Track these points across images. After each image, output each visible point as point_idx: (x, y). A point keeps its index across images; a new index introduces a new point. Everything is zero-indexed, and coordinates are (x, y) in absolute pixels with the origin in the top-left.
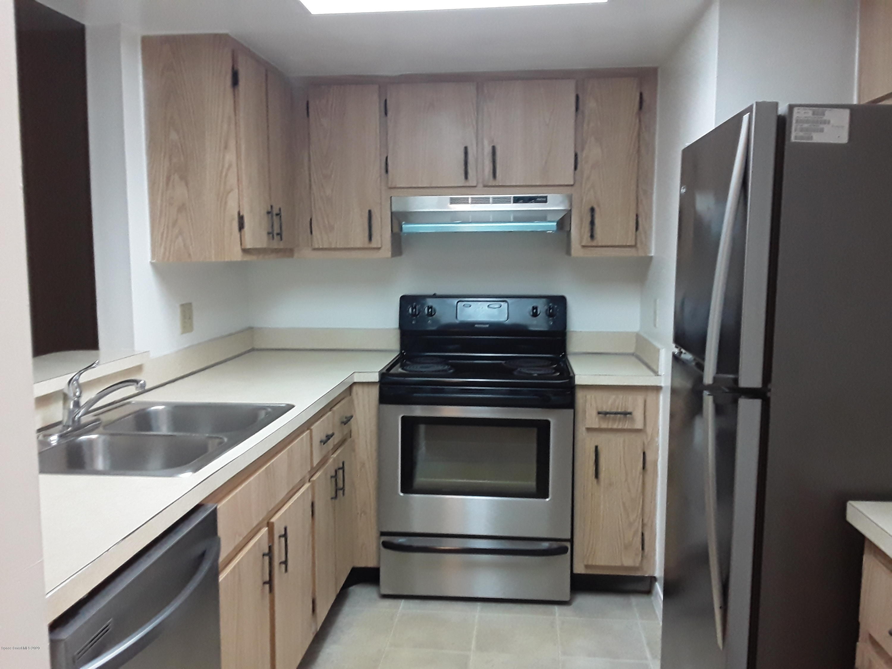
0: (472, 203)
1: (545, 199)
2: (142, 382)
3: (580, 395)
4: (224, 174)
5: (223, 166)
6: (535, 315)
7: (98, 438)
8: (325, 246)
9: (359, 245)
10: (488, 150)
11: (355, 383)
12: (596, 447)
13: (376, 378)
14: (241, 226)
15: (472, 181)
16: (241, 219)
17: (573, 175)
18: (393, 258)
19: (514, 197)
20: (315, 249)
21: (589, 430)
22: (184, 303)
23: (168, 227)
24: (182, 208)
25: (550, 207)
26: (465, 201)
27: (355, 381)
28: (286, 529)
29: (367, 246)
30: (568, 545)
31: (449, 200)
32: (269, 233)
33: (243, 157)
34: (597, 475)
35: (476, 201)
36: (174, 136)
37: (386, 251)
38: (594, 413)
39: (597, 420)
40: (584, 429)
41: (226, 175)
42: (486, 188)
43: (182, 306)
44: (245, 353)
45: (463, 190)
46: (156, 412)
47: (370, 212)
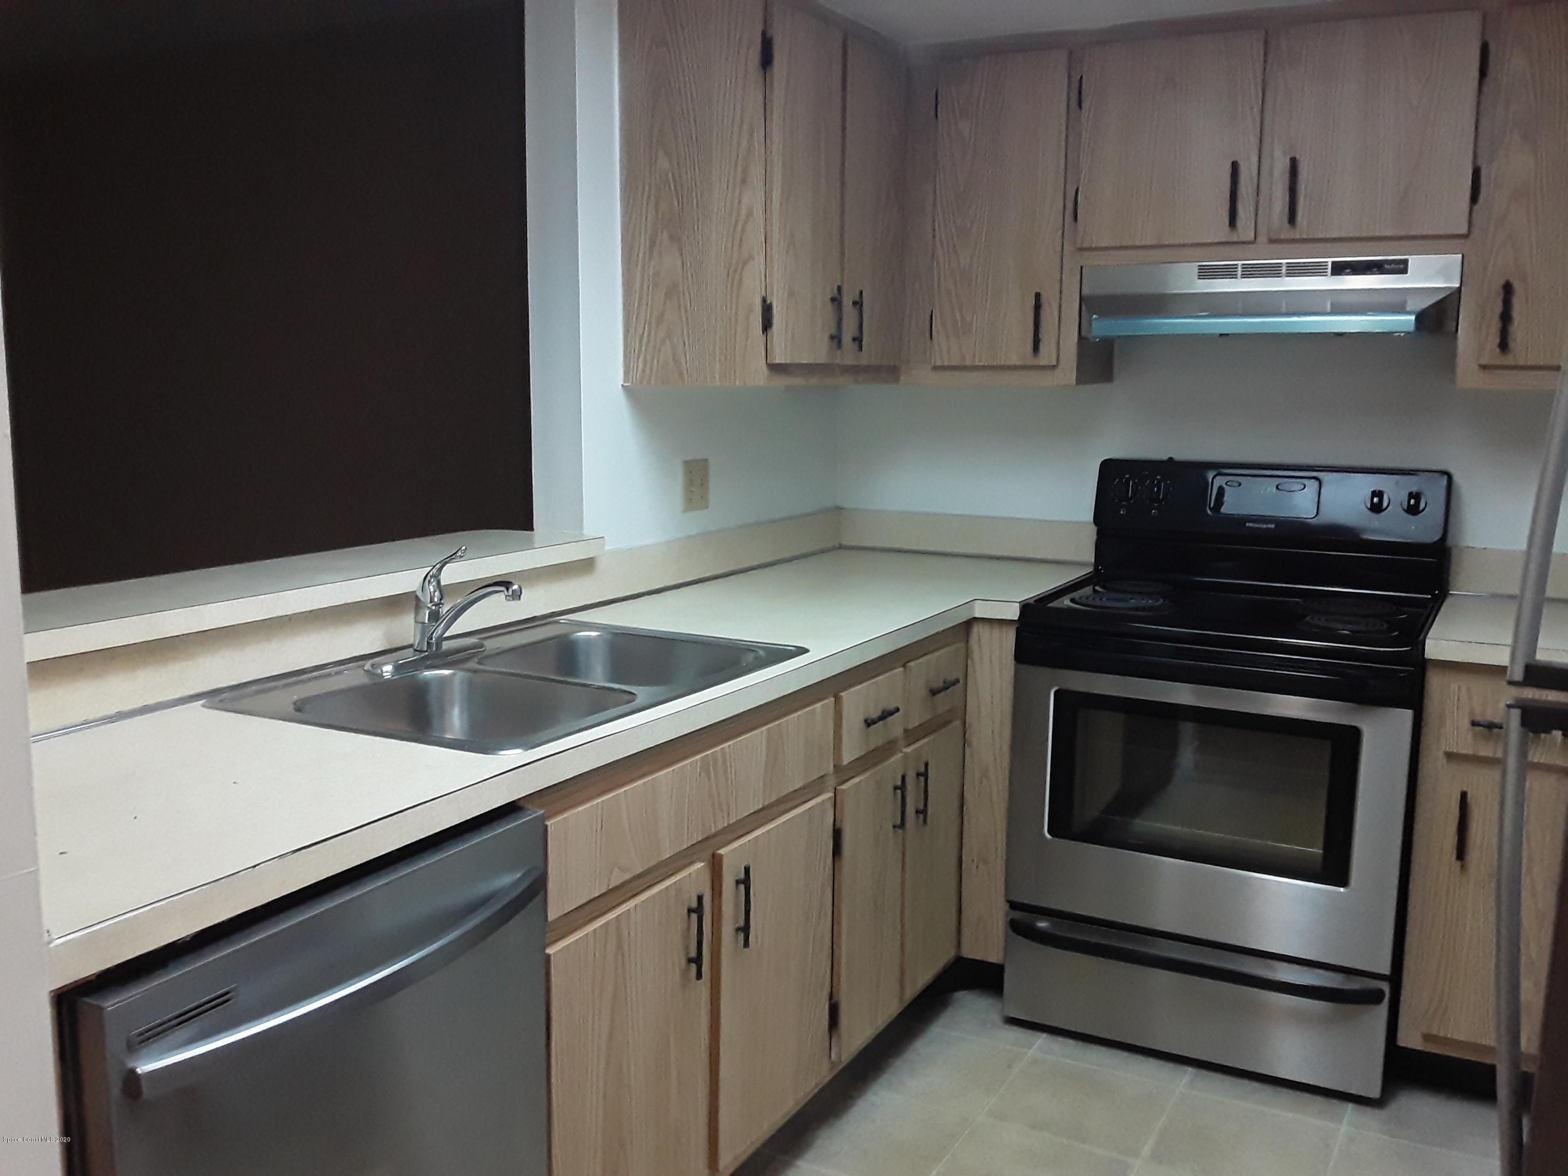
0: (1243, 276)
1: (1402, 266)
2: (515, 587)
3: (1435, 682)
4: (740, 227)
5: (738, 215)
6: (1376, 508)
7: (453, 675)
8: (953, 363)
9: (1014, 360)
10: (1281, 167)
11: (975, 619)
12: (1464, 795)
13: (1013, 613)
14: (767, 325)
15: (1245, 228)
16: (767, 310)
17: (1467, 210)
18: (1080, 387)
19: (1333, 263)
20: (936, 368)
21: (1450, 756)
22: (690, 458)
23: (650, 324)
24: (672, 291)
25: (1413, 282)
26: (1229, 273)
27: (977, 616)
28: (747, 870)
29: (1030, 361)
30: (1386, 987)
31: (1196, 270)
32: (832, 338)
33: (776, 194)
34: (1461, 852)
35: (1250, 272)
36: (663, 163)
37: (1068, 372)
38: (1466, 723)
39: (1470, 737)
40: (1441, 755)
41: (743, 231)
42: (1274, 246)
43: (686, 463)
44: (823, 551)
45: (1227, 250)
46: (588, 640)
47: (1038, 296)
